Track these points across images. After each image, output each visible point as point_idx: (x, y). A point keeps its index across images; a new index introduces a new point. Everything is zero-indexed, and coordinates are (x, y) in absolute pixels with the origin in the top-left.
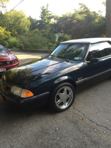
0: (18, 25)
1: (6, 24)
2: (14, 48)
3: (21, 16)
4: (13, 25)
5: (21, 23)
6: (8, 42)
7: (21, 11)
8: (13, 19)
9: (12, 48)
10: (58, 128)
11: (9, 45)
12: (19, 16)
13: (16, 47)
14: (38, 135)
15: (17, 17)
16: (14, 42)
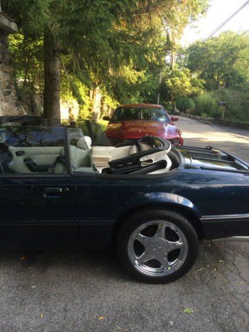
0: (229, 64)
1: (204, 62)
2: (204, 116)
3: (241, 45)
4: (219, 64)
5: (238, 61)
6: (195, 102)
7: (244, 33)
8: (220, 53)
9: (200, 116)
10: (175, 323)
11: (196, 108)
12: (236, 44)
13: (207, 113)
14: (122, 313)
15: (230, 47)
16: (208, 102)
